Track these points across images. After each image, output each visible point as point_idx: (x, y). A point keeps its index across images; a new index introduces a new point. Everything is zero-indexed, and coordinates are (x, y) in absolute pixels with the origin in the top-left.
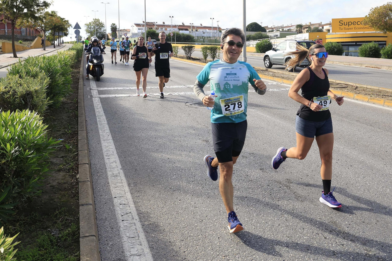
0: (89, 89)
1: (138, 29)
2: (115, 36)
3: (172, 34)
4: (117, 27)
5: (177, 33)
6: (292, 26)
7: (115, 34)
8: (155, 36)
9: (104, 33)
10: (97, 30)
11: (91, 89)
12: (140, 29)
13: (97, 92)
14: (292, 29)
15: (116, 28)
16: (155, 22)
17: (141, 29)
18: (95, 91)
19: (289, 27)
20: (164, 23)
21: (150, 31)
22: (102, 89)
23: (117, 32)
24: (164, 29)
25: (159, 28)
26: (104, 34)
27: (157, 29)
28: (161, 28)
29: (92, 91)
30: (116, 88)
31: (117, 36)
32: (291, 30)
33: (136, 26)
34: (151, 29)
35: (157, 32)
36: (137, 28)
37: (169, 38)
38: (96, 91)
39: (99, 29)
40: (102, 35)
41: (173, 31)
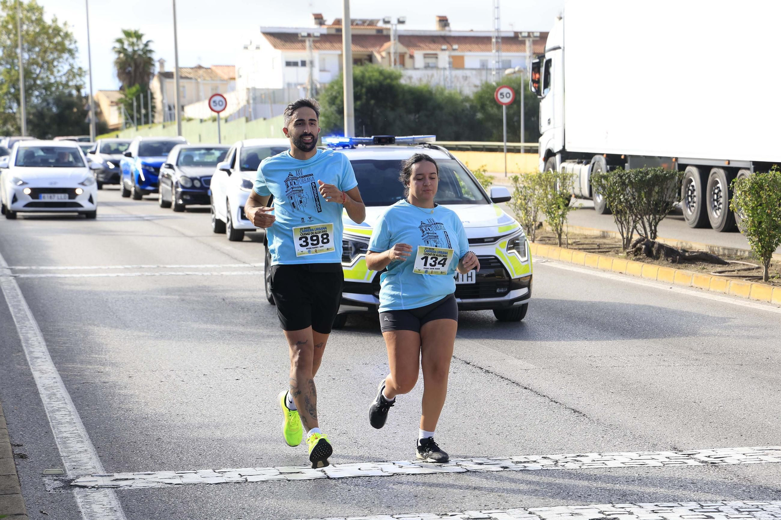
0: (57, 484)
1: (288, 64)
2: (146, 107)
3: (505, 90)
4: (151, 51)
7: (146, 97)
8: (393, 109)
9: (74, 92)
10: (28, 73)
11: (69, 485)
12: (295, 64)
13: (115, 503)
15: (149, 62)
16: (394, 21)
17: (304, 64)
18: (98, 496)
20: (444, 21)
21: (363, 77)
22: (139, 480)
23: (155, 85)
24: (444, 58)
25: (412, 57)
26: (70, 95)
27: (401, 59)
28: (426, 56)
29: (79, 500)
30: (233, 475)
31: (153, 107)
33: (275, 46)
34: (370, 67)
35: (403, 81)
36: (279, 55)
37: (479, 116)
38: (106, 495)
39: (42, 67)
40: (58, 101)
41: (509, 74)
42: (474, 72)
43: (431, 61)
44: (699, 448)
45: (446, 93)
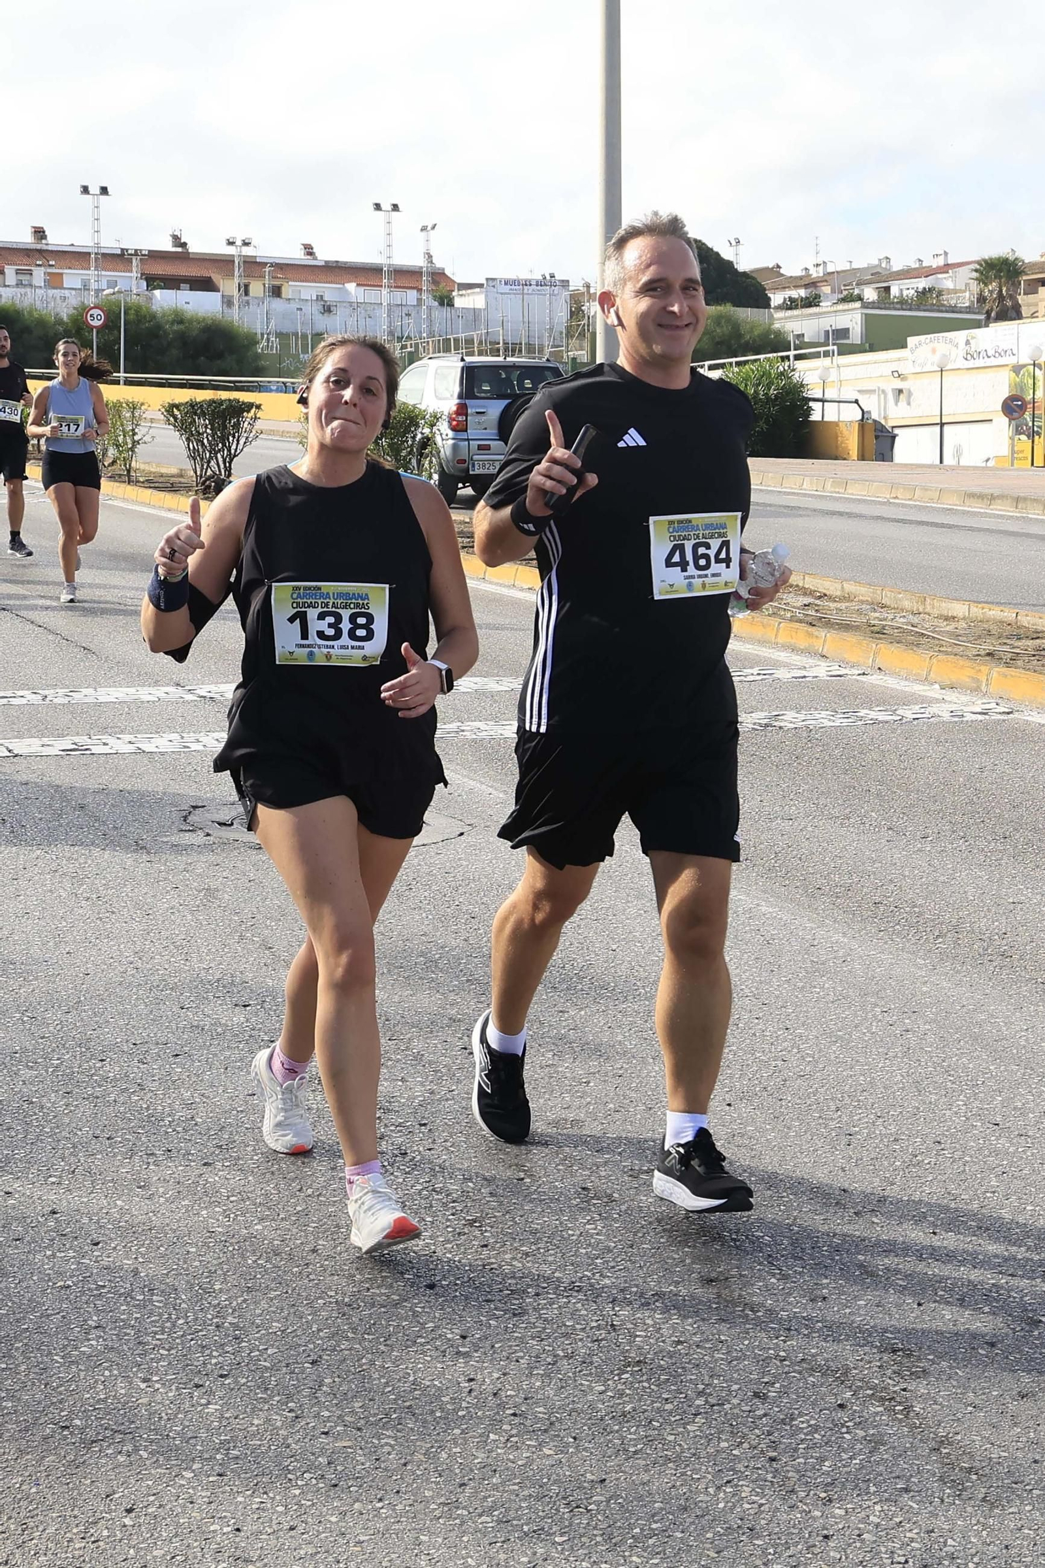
3: (96, 312)
5: (138, 310)
6: (946, 268)
14: (949, 291)
19: (929, 272)
20: (40, 233)
24: (39, 275)
25: (2, 272)
28: (18, 272)
32: (940, 293)
41: (107, 295)
42: (73, 292)
43: (25, 279)
44: (202, 684)
45: (36, 315)
